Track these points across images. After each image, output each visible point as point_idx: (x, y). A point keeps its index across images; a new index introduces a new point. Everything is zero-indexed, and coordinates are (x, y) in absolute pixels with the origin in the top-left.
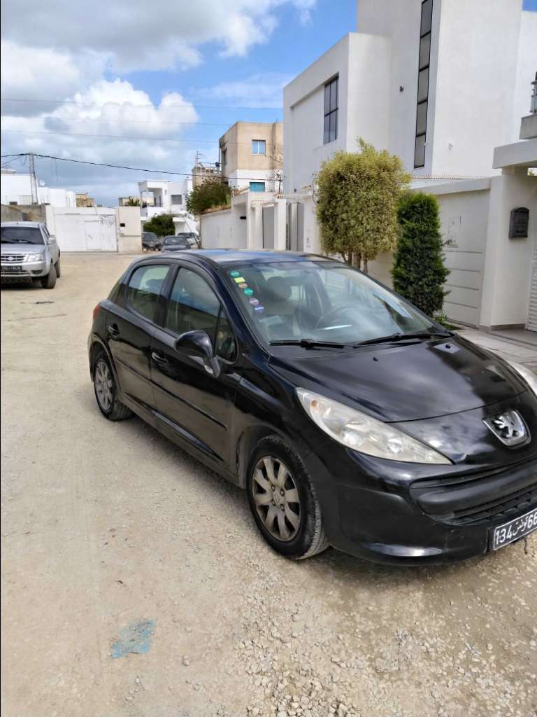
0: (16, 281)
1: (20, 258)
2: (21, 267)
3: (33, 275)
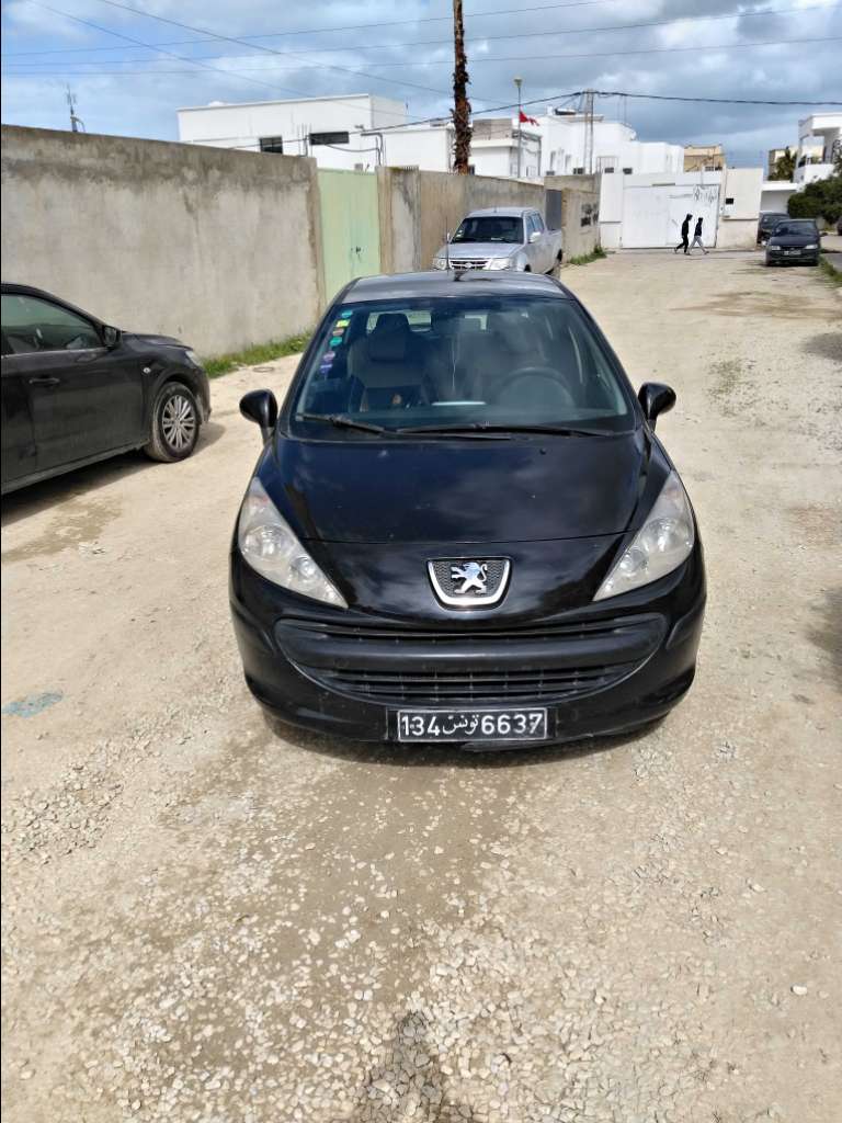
1: (479, 265)
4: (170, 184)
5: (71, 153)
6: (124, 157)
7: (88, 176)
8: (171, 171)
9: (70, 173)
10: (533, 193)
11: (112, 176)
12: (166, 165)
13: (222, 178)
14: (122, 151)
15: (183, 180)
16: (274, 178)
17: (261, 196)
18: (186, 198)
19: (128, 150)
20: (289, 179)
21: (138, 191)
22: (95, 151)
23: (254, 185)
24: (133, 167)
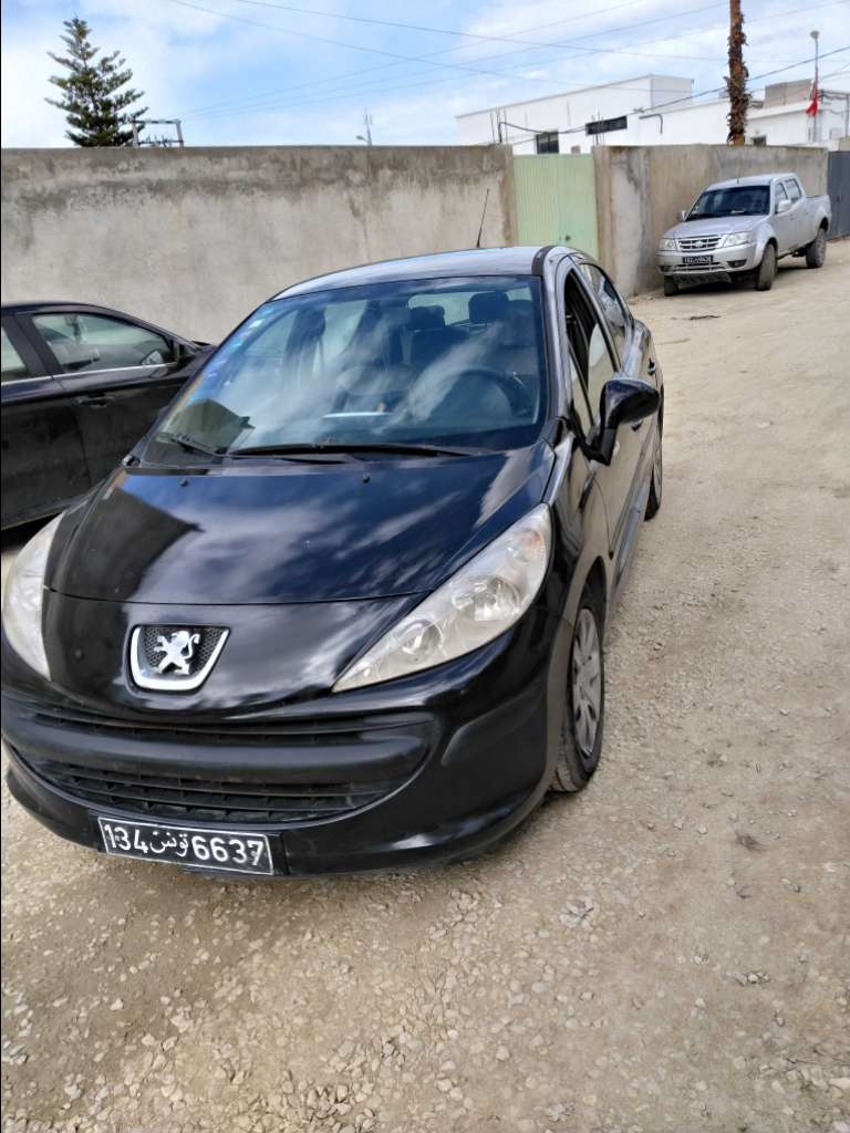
0: (707, 281)
1: (711, 242)
2: (712, 257)
3: (730, 269)
4: (332, 190)
5: (218, 168)
6: (277, 166)
7: (238, 188)
8: (334, 176)
9: (217, 187)
10: (807, 157)
11: (264, 186)
12: (328, 169)
13: (394, 177)
14: (275, 161)
15: (348, 184)
16: (458, 171)
17: (442, 191)
18: (351, 202)
19: (283, 158)
20: (477, 171)
21: (295, 199)
22: (245, 163)
23: (434, 180)
24: (288, 176)
